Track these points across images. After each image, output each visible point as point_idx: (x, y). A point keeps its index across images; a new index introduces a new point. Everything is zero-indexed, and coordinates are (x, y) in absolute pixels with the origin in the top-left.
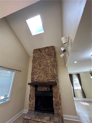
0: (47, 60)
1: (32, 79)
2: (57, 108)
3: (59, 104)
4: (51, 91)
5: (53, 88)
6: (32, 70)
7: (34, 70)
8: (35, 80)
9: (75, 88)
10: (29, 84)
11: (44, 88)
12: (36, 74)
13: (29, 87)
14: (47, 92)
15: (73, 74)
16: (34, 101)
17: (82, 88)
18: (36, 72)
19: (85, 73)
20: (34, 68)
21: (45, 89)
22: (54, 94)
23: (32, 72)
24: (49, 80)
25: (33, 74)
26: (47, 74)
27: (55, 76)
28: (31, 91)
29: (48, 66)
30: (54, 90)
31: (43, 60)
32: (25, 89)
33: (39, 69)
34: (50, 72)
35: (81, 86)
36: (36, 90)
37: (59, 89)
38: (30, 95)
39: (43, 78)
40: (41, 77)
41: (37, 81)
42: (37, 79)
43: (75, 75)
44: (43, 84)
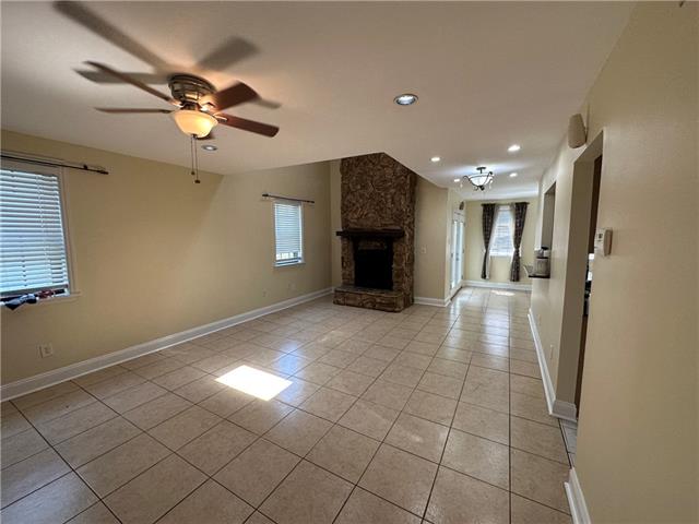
0: (384, 167)
1: (345, 221)
3: (402, 273)
4: (390, 252)
5: (395, 245)
6: (343, 198)
7: (348, 197)
8: (352, 226)
9: (492, 253)
10: (338, 233)
11: (374, 243)
12: (354, 208)
13: (337, 243)
14: (380, 252)
15: (499, 205)
16: (353, 267)
18: (354, 205)
20: (346, 192)
21: (374, 245)
22: (394, 257)
23: (343, 204)
24: (386, 225)
25: (345, 209)
26: (382, 209)
27: (401, 217)
28: (343, 250)
29: (386, 189)
30: (397, 248)
32: (329, 247)
33: (361, 196)
34: (389, 205)
35: (517, 247)
36: (355, 247)
37: (406, 246)
38: (343, 258)
39: (372, 220)
40: (368, 219)
41: (356, 226)
42: (355, 224)
43: (508, 208)
44: (372, 235)
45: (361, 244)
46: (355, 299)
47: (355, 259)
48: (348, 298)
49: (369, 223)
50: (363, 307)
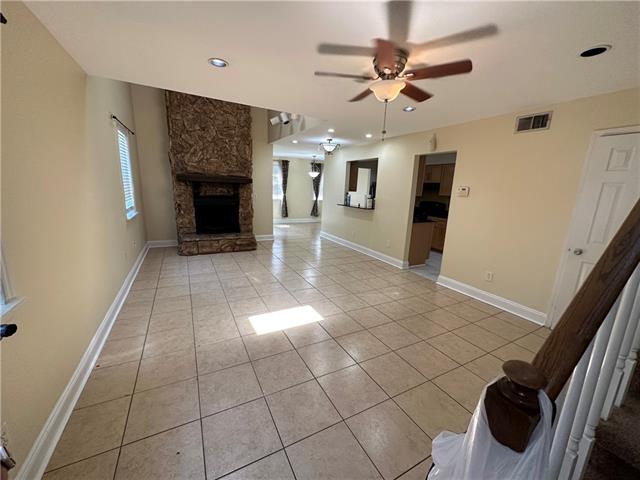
2: (246, 222)
3: (249, 216)
4: (236, 197)
5: (241, 191)
12: (192, 150)
14: (227, 197)
17: (285, 197)
18: (191, 146)
19: (301, 160)
21: (220, 191)
22: (241, 202)
24: (231, 171)
26: (226, 155)
27: (246, 165)
29: (231, 136)
30: (242, 192)
31: (212, 108)
33: (201, 138)
34: (236, 153)
35: (285, 193)
37: (251, 192)
39: (215, 166)
40: (210, 164)
41: (196, 170)
42: (195, 167)
44: (216, 181)
45: (203, 189)
46: (211, 246)
47: (195, 205)
48: (203, 247)
49: (213, 168)
50: (222, 251)
